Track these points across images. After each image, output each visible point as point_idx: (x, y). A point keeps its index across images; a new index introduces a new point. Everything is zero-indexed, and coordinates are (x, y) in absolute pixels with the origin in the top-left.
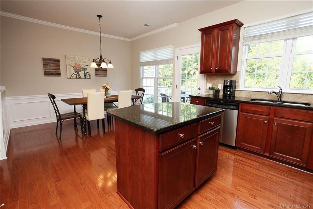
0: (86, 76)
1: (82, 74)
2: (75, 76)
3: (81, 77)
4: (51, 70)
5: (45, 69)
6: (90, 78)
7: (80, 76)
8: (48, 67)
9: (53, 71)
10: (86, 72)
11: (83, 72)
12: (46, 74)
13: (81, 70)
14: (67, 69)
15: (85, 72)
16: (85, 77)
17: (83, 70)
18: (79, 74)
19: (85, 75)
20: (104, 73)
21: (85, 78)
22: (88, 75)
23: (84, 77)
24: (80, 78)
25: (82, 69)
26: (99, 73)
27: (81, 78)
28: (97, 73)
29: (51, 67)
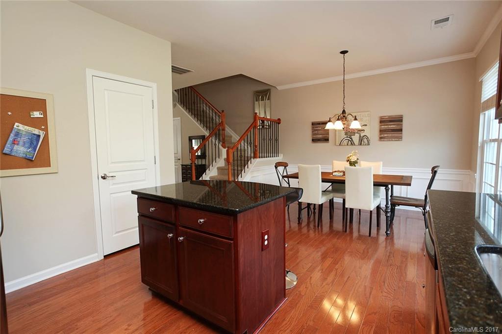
0: (362, 141)
1: (356, 138)
2: (345, 142)
3: (354, 143)
4: (319, 136)
5: (313, 134)
6: (369, 144)
7: (353, 141)
8: (316, 132)
9: (321, 136)
10: (362, 135)
11: (357, 135)
12: (314, 140)
13: (355, 133)
14: (337, 132)
15: (362, 136)
16: (361, 143)
17: (357, 133)
18: (351, 139)
19: (361, 140)
20: (397, 135)
21: (361, 144)
22: (365, 140)
23: (359, 141)
24: (353, 144)
25: (356, 131)
26: (385, 135)
27: (354, 145)
28: (382, 136)
29: (319, 132)
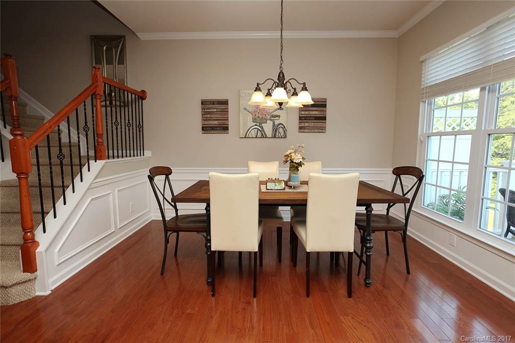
0: (276, 131)
1: (268, 128)
2: (253, 133)
3: (266, 135)
4: (212, 122)
5: (204, 119)
6: (285, 137)
7: (264, 131)
8: (209, 116)
9: (216, 122)
10: (277, 122)
11: (270, 123)
12: (206, 129)
13: (266, 120)
14: (241, 118)
15: (276, 124)
16: (275, 134)
17: (271, 120)
18: (262, 128)
19: (275, 129)
20: (319, 125)
21: (275, 137)
22: (281, 130)
23: (273, 132)
24: (264, 136)
25: (269, 117)
26: (306, 124)
27: (266, 137)
28: (303, 125)
29: (213, 116)
